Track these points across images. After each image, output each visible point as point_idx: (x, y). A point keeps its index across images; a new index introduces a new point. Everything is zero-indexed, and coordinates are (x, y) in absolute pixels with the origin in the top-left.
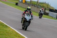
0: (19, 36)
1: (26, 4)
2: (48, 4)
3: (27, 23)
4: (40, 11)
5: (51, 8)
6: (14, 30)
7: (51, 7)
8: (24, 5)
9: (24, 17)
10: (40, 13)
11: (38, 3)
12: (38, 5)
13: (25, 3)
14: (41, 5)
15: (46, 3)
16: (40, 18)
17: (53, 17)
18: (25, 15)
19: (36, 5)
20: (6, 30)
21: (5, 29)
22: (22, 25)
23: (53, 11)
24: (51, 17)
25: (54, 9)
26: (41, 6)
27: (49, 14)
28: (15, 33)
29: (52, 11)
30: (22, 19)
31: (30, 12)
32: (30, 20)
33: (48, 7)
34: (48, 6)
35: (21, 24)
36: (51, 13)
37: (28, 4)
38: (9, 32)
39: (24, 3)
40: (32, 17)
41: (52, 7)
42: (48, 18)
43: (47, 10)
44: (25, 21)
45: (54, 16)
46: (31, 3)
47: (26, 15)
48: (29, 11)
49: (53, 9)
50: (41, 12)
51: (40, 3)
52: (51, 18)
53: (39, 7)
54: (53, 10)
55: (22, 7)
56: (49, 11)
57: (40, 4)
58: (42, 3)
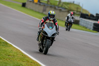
0: (28, 61)
1: (40, 5)
2: (79, 5)
3: (48, 41)
4: (68, 18)
5: (84, 13)
6: (19, 50)
7: (83, 10)
8: (38, 6)
9: (42, 29)
10: (67, 21)
11: (61, 4)
12: (62, 7)
13: (39, 3)
14: (67, 7)
15: (75, 3)
16: (67, 30)
17: (86, 28)
18: (44, 26)
19: (57, 7)
20: (5, 51)
21: (4, 49)
22: (40, 45)
23: (87, 17)
24: (84, 27)
25: (89, 13)
26: (66, 9)
27: (80, 23)
28: (21, 56)
29: (85, 18)
30: (39, 33)
31: (54, 21)
32: (54, 35)
33: (79, 10)
34: (77, 8)
35: (38, 42)
36: (83, 21)
37: (44, 6)
38: (11, 54)
39: (36, 3)
40: (57, 29)
41: (86, 11)
42: (79, 29)
43: (77, 14)
44: (44, 36)
45: (89, 26)
46: (49, 3)
47: (46, 25)
48: (52, 19)
49: (87, 13)
50: (69, 20)
51: (65, 3)
52: (83, 29)
53: (63, 10)
54: (88, 15)
55: (32, 10)
56: (79, 16)
57: (64, 5)
58: (68, 4)
